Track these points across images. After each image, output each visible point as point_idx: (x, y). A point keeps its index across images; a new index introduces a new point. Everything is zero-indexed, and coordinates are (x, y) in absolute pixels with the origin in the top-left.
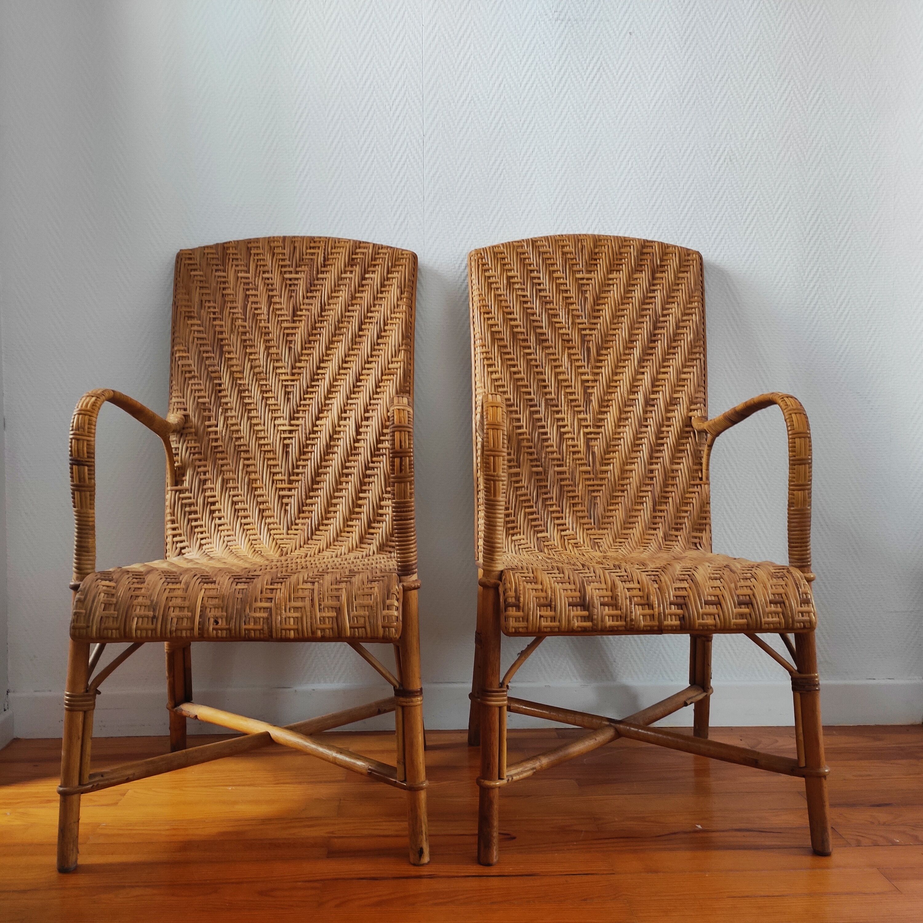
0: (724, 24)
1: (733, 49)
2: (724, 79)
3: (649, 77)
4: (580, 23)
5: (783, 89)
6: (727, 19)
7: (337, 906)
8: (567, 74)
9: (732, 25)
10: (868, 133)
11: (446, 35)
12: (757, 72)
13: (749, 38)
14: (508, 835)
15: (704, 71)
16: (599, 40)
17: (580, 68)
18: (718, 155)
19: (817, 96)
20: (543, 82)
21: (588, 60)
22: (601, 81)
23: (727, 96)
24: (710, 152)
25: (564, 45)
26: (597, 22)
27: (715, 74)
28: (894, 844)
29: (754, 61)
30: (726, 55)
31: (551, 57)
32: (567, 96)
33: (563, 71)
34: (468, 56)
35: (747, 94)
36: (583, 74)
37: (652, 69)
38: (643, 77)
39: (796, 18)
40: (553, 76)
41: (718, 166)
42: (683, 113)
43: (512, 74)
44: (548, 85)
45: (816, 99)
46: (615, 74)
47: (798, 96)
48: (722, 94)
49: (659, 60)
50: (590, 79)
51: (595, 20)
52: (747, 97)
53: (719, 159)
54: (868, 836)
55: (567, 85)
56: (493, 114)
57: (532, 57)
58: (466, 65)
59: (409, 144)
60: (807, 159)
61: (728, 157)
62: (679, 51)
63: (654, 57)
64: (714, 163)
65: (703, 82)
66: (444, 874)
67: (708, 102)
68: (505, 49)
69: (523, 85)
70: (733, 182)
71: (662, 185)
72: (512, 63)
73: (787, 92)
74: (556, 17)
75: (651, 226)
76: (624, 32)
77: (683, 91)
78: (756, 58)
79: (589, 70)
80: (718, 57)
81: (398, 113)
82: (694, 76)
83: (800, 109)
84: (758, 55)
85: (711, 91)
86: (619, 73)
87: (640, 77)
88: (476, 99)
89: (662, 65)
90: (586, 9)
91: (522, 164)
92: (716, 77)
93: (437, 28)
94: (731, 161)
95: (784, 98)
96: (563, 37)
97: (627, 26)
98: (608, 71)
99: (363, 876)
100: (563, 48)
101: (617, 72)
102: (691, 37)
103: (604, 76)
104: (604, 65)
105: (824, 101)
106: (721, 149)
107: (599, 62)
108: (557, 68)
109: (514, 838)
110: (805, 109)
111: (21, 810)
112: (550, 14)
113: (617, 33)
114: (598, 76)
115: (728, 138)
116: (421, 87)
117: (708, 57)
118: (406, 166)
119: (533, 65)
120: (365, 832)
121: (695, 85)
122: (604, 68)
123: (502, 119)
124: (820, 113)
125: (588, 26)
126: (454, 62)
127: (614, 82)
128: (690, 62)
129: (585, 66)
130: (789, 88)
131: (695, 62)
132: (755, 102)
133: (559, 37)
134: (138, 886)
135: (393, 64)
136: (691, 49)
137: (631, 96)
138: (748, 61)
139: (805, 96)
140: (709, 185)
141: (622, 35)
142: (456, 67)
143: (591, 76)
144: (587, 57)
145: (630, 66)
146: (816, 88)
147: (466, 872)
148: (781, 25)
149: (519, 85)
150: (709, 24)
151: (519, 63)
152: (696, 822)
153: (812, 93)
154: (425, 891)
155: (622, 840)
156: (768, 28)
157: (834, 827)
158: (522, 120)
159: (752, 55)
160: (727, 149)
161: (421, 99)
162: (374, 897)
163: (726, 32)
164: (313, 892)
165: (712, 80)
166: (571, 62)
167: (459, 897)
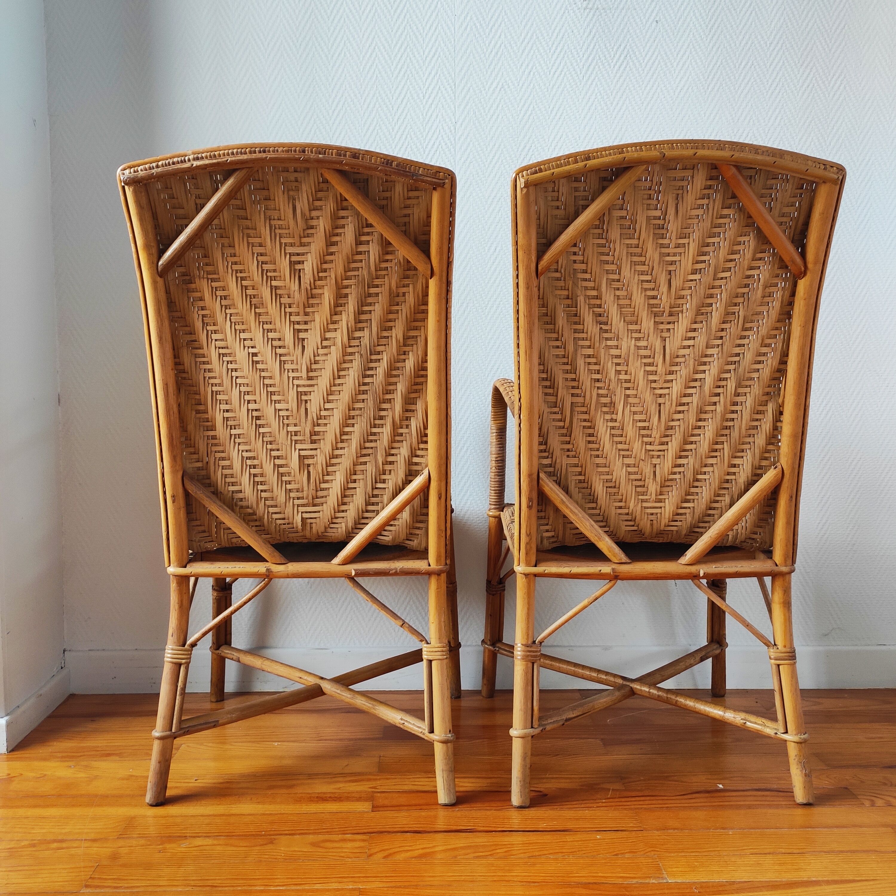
0: (749, 12)
1: (756, 37)
2: (748, 67)
3: (675, 64)
4: (608, 11)
5: (805, 75)
6: (752, 7)
7: (385, 857)
8: (595, 61)
9: (756, 13)
10: (888, 118)
11: (478, 25)
12: (780, 60)
13: (773, 26)
14: (540, 792)
15: (728, 58)
16: (626, 29)
17: (607, 56)
19: (839, 83)
20: (572, 70)
21: (615, 48)
22: (628, 69)
23: (750, 83)
25: (592, 34)
26: (624, 11)
27: (739, 61)
29: (777, 48)
30: (750, 43)
31: (579, 45)
32: (594, 83)
33: (591, 59)
34: (498, 46)
35: (770, 81)
36: (610, 61)
37: (677, 56)
38: (669, 64)
39: (819, 6)
40: (582, 64)
42: (708, 100)
43: (542, 62)
44: (576, 73)
45: (837, 85)
46: (642, 61)
47: (820, 82)
48: (746, 81)
49: (685, 47)
50: (617, 67)
51: (623, 9)
52: (770, 84)
54: (881, 796)
55: (595, 73)
56: (523, 101)
57: (561, 45)
58: (497, 53)
59: (442, 131)
60: (828, 144)
62: (705, 39)
63: (680, 44)
65: (727, 69)
66: (482, 829)
67: (732, 88)
68: (535, 37)
69: (552, 73)
72: (542, 51)
73: (809, 79)
74: (584, 6)
76: (651, 20)
77: (708, 78)
78: (779, 45)
79: (616, 58)
80: (742, 45)
81: (430, 101)
82: (719, 63)
83: (822, 95)
84: (781, 42)
85: (735, 78)
86: (646, 61)
87: (666, 64)
88: (506, 87)
89: (687, 53)
92: (740, 65)
93: (469, 18)
95: (806, 85)
96: (591, 25)
97: (654, 14)
98: (634, 58)
99: (407, 829)
100: (591, 36)
101: (644, 59)
102: (716, 26)
103: (631, 63)
104: (631, 53)
105: (845, 88)
107: (626, 50)
108: (586, 56)
109: (546, 795)
110: (827, 96)
111: (85, 763)
114: (625, 64)
116: (453, 76)
117: (733, 45)
118: (438, 152)
119: (562, 53)
120: (406, 788)
121: (719, 72)
122: (630, 56)
123: (532, 107)
124: (841, 99)
125: (616, 15)
126: (485, 50)
127: (640, 69)
128: (715, 49)
129: (612, 53)
130: (811, 76)
131: (720, 50)
132: (778, 89)
133: (588, 26)
134: (199, 837)
135: (426, 53)
136: (716, 37)
137: (657, 83)
138: (771, 48)
139: (826, 82)
141: (649, 23)
142: (487, 56)
143: (619, 64)
144: (614, 45)
145: (656, 53)
146: (837, 75)
147: (503, 827)
148: (805, 13)
149: (548, 73)
150: (733, 12)
151: (548, 51)
152: (716, 781)
153: (834, 79)
154: (465, 845)
155: (648, 798)
156: (791, 15)
157: (849, 787)
158: (551, 107)
159: (775, 42)
160: (750, 135)
161: (453, 87)
162: (418, 849)
163: (750, 21)
164: (362, 844)
165: (736, 67)
166: (599, 50)
167: (498, 851)
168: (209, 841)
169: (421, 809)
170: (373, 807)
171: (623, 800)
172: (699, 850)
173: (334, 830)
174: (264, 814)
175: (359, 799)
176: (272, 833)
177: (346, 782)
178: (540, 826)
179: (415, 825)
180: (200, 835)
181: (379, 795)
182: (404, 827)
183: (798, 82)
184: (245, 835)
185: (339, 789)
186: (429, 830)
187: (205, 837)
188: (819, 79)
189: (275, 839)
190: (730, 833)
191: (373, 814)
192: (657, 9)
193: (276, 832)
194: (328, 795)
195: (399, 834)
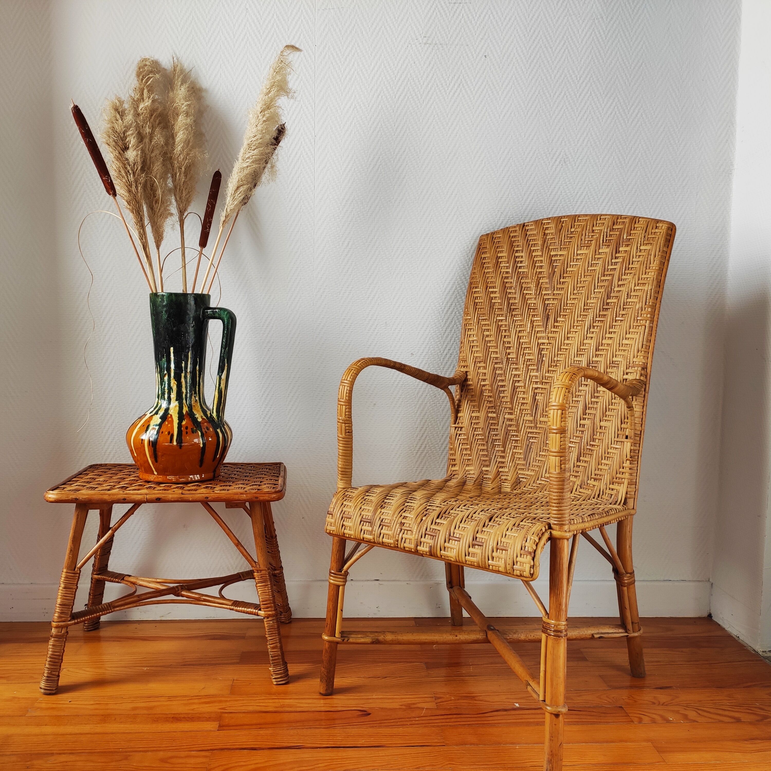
0: (562, 51)
1: (569, 71)
2: (561, 96)
3: (500, 93)
4: (445, 47)
5: (608, 105)
6: (565, 46)
8: (433, 88)
9: (568, 50)
10: (677, 142)
11: (335, 54)
12: (588, 91)
13: (582, 62)
14: (365, 711)
15: (544, 89)
16: (460, 62)
17: (444, 84)
18: (555, 158)
19: (636, 111)
20: (414, 95)
21: (451, 77)
22: (461, 95)
23: (563, 110)
24: (548, 155)
25: (431, 65)
26: (458, 47)
27: (554, 92)
28: (668, 721)
29: (586, 81)
30: (563, 76)
31: (420, 74)
32: (433, 107)
33: (430, 86)
34: (352, 72)
35: (580, 109)
36: (446, 89)
37: (502, 86)
38: (495, 92)
39: (621, 46)
40: (422, 90)
41: (554, 167)
42: (527, 123)
43: (388, 88)
44: (418, 97)
45: (635, 113)
46: (472, 89)
47: (621, 110)
48: (559, 108)
49: (509, 79)
50: (451, 94)
51: (457, 45)
52: (579, 111)
53: (556, 160)
54: (649, 715)
55: (433, 97)
56: (372, 120)
57: (405, 74)
58: (351, 79)
59: (303, 143)
60: (626, 162)
61: (563, 160)
62: (525, 72)
63: (505, 76)
64: (551, 164)
65: (544, 98)
66: (309, 745)
67: (547, 114)
68: (383, 66)
69: (397, 97)
70: (567, 180)
71: (509, 181)
72: (389, 78)
73: (612, 107)
74: (424, 41)
75: (500, 214)
76: (480, 55)
77: (528, 105)
78: (588, 79)
79: (451, 86)
81: (294, 117)
82: (537, 93)
83: (622, 121)
84: (589, 76)
85: (550, 106)
86: (476, 89)
87: (492, 92)
88: (358, 107)
89: (511, 84)
90: (449, 36)
91: (395, 161)
92: (555, 94)
93: (327, 48)
94: (565, 162)
95: (609, 113)
96: (430, 58)
97: (483, 50)
98: (466, 87)
100: (430, 67)
101: (474, 88)
102: (535, 61)
103: (464, 91)
104: (464, 82)
105: (642, 115)
106: (557, 153)
107: (460, 80)
108: (425, 84)
109: (369, 714)
110: (627, 122)
112: (420, 39)
113: (475, 55)
114: (458, 91)
115: (563, 144)
116: (313, 96)
117: (549, 78)
118: (300, 161)
119: (406, 81)
120: (251, 708)
121: (537, 100)
122: (463, 85)
123: (380, 124)
124: (638, 125)
125: (451, 49)
126: (341, 76)
127: (471, 96)
128: (533, 81)
129: (448, 82)
130: (614, 104)
131: (538, 81)
132: (586, 115)
133: (428, 58)
134: (64, 754)
136: (535, 70)
137: (485, 108)
138: (581, 81)
139: (626, 111)
140: (547, 182)
141: (479, 57)
142: (342, 81)
143: (453, 91)
144: (450, 75)
145: (484, 83)
146: (635, 104)
147: (327, 744)
148: (609, 52)
149: (394, 97)
150: (550, 50)
151: (394, 79)
152: (515, 701)
153: (632, 108)
154: (292, 760)
155: (455, 716)
156: (598, 54)
157: (623, 706)
158: (396, 125)
159: (584, 76)
160: (562, 153)
161: (313, 106)
162: (251, 764)
163: (564, 58)
164: (204, 760)
165: (551, 96)
166: (437, 79)
167: (320, 765)
168: (72, 758)
169: (260, 728)
170: (220, 726)
171: (433, 718)
172: (489, 763)
173: (182, 747)
174: (124, 733)
175: (209, 719)
176: (129, 750)
177: (200, 703)
178: (359, 743)
179: (252, 743)
180: (65, 752)
181: (226, 715)
182: (243, 745)
183: (603, 110)
184: (105, 752)
185: (193, 710)
186: (263, 746)
187: (70, 753)
188: (620, 108)
189: (130, 756)
190: (517, 747)
191: (217, 733)
192: (486, 46)
193: (131, 749)
194: (183, 716)
195: (238, 751)
